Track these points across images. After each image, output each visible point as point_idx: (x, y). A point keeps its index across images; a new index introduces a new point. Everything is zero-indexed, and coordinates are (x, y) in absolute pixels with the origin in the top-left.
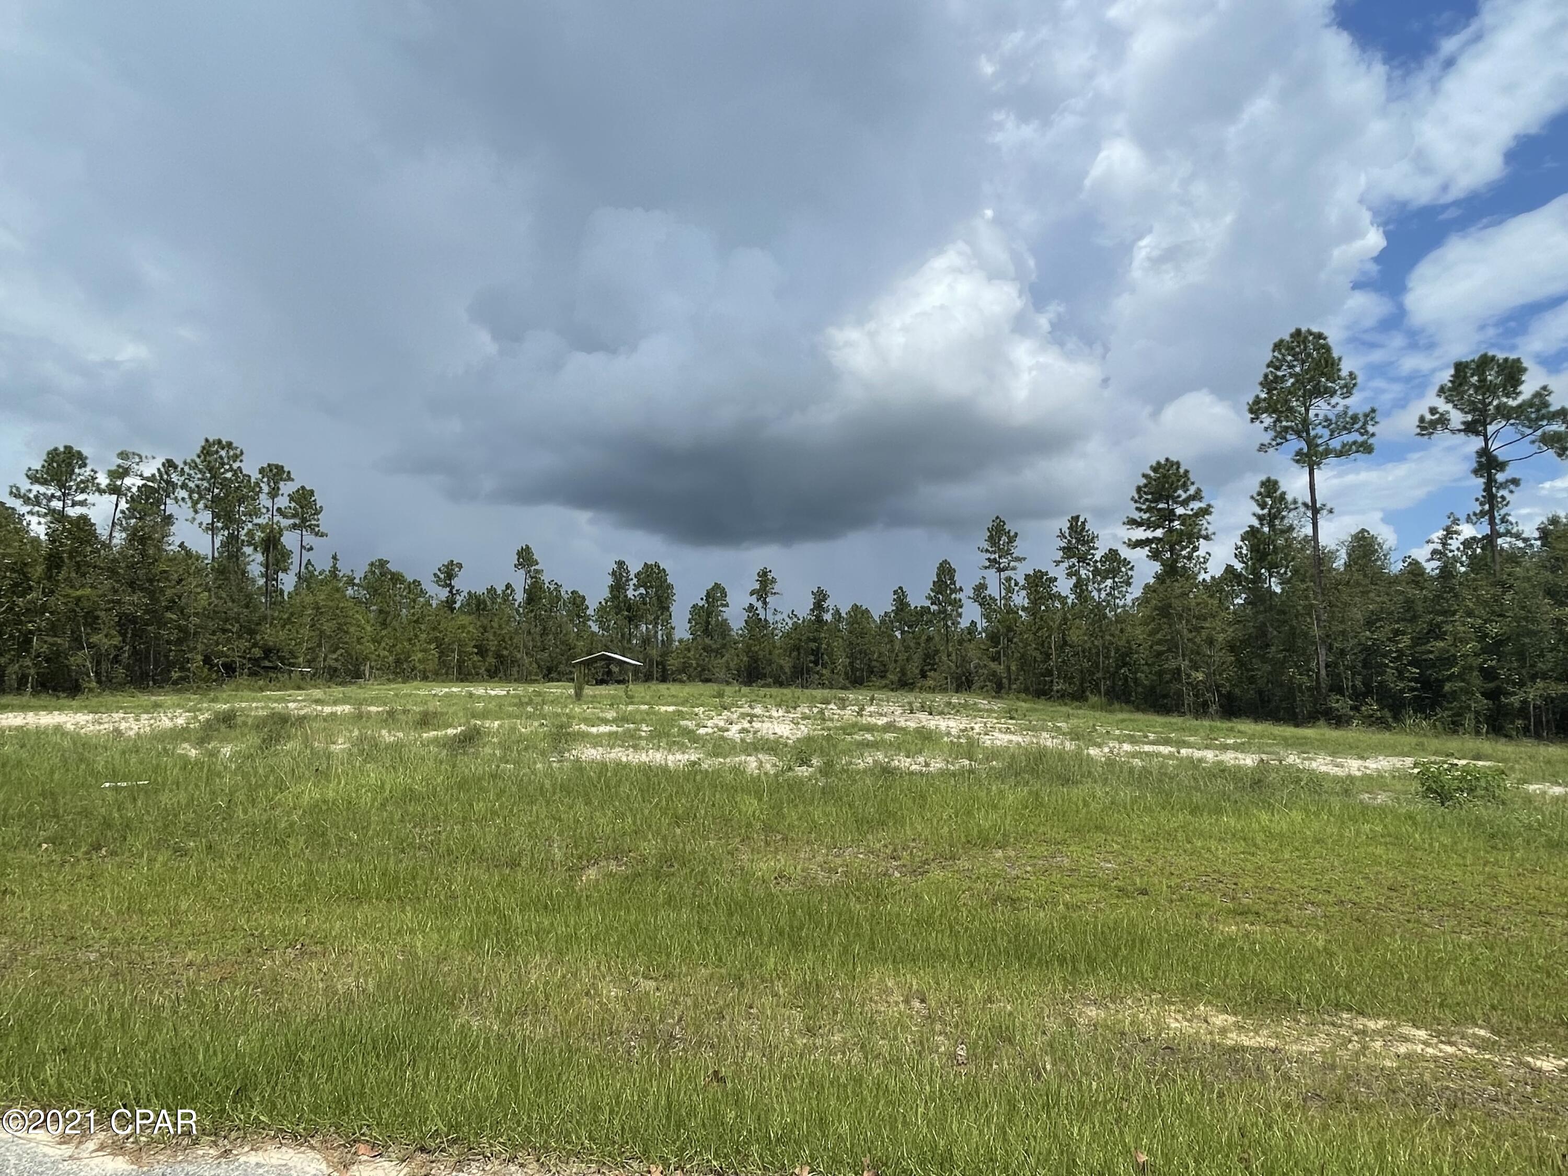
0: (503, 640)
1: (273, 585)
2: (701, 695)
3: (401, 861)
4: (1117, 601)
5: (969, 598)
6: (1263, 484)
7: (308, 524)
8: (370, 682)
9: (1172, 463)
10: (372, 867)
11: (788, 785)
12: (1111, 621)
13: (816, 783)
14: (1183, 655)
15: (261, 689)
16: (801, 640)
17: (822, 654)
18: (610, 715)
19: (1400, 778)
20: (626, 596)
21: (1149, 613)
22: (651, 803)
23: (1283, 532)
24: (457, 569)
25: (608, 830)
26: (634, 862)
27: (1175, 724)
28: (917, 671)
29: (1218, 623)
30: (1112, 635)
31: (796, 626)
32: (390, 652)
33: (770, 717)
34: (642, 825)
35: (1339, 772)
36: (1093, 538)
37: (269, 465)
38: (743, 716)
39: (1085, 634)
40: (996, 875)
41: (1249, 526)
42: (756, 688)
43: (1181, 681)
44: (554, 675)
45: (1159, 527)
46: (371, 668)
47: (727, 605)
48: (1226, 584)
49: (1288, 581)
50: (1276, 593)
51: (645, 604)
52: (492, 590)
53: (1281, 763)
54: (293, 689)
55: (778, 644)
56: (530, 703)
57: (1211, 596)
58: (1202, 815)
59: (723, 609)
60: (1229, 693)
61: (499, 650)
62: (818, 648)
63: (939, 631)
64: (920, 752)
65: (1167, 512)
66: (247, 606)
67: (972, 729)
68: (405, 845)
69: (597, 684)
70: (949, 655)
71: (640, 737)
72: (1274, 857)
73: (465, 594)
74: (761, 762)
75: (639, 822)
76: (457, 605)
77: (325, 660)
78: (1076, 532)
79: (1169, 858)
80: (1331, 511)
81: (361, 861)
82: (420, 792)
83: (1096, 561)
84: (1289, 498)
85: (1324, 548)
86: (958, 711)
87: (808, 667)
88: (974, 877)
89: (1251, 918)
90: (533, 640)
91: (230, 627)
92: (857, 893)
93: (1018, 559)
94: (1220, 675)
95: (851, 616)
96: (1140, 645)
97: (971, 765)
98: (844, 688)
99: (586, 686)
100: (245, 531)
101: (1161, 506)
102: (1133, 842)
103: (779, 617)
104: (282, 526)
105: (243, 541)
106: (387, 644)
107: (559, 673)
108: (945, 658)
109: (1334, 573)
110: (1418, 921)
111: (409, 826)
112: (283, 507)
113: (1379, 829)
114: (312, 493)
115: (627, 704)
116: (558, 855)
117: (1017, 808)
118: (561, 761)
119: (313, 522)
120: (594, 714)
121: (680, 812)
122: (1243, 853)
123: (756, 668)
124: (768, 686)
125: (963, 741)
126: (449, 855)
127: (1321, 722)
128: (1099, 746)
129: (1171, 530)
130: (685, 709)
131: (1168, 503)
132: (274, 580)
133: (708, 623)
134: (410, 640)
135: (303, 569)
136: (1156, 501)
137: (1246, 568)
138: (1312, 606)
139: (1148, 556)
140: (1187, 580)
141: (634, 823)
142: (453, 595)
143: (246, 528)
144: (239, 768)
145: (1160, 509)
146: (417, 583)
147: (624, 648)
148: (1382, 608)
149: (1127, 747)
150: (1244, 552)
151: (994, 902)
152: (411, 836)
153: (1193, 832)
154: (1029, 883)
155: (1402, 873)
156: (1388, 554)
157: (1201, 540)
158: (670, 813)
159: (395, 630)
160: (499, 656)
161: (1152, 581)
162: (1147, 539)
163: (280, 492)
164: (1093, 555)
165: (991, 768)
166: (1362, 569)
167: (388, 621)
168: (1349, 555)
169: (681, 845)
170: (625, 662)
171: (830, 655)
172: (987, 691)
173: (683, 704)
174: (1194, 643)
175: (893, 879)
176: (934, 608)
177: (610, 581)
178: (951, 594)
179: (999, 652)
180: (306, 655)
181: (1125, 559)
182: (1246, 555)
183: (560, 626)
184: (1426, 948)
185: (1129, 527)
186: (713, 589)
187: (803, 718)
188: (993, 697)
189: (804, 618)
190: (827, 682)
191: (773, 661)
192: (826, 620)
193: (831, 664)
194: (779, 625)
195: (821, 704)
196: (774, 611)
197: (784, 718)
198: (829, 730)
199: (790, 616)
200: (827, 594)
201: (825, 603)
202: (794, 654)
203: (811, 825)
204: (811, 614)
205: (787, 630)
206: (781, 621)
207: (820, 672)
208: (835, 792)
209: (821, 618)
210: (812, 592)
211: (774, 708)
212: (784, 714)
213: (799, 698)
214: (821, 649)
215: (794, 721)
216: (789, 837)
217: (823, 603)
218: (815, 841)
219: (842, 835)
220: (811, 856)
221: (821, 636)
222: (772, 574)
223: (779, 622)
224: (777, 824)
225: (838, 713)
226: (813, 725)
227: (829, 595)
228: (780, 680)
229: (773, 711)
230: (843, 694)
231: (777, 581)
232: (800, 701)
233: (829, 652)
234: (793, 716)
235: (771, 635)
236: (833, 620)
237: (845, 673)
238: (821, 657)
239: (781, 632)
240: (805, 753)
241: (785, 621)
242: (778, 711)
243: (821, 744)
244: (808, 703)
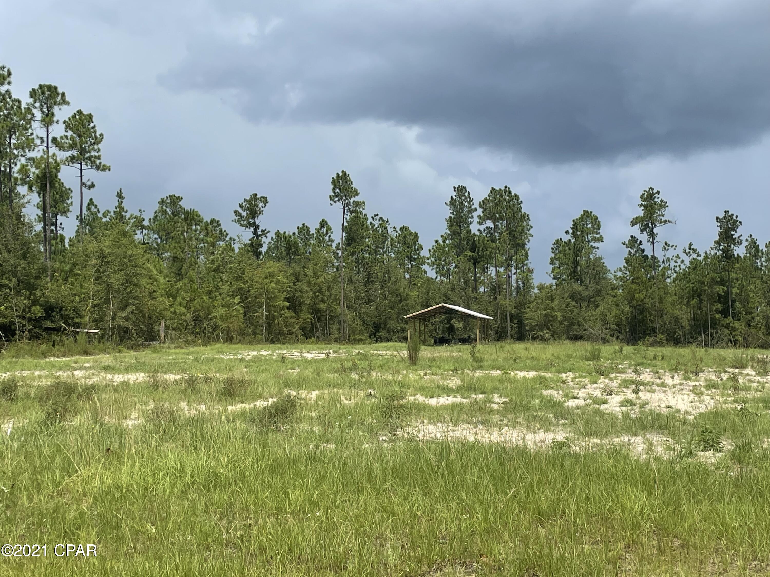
0: (320, 291)
1: (52, 231)
2: (569, 356)
3: (206, 560)
7: (88, 155)
8: (166, 345)
10: (173, 566)
11: (688, 475)
13: (727, 473)
15: (44, 355)
16: (703, 283)
17: (734, 301)
18: (455, 382)
20: (469, 232)
22: (506, 494)
24: (261, 205)
25: (454, 528)
26: (487, 570)
31: (695, 265)
32: (188, 308)
33: (663, 385)
34: (495, 523)
37: (40, 86)
38: (626, 383)
42: (643, 348)
44: (383, 333)
46: (167, 327)
47: (601, 240)
51: (493, 241)
52: (304, 229)
54: (79, 353)
55: (671, 289)
56: (354, 367)
59: (596, 245)
61: (315, 304)
62: (727, 293)
66: (24, 257)
68: (210, 540)
69: (435, 342)
71: (491, 411)
73: (272, 235)
74: (651, 444)
75: (491, 518)
76: (264, 249)
77: (113, 319)
81: (160, 559)
82: (226, 477)
87: (713, 320)
90: (355, 290)
91: (7, 282)
98: (764, 346)
99: (423, 347)
100: (18, 167)
103: (671, 253)
104: (58, 159)
105: (16, 179)
106: (184, 299)
107: (388, 331)
111: (215, 518)
112: (58, 137)
114: (90, 117)
115: (474, 369)
116: (392, 560)
118: (394, 441)
119: (93, 153)
120: (432, 381)
121: (544, 506)
123: (643, 321)
124: (660, 344)
126: (261, 554)
130: (548, 375)
132: (53, 224)
133: (576, 263)
134: (210, 292)
135: (84, 211)
141: (486, 519)
142: (258, 236)
143: (18, 163)
144: (22, 446)
146: (215, 223)
147: (469, 298)
152: (216, 530)
158: (532, 507)
159: (192, 281)
160: (315, 311)
163: (55, 119)
167: (183, 271)
169: (546, 551)
170: (470, 315)
171: (745, 301)
173: (546, 368)
177: (448, 212)
180: (92, 313)
183: (388, 272)
186: (582, 218)
187: (708, 387)
189: (706, 253)
190: (741, 339)
191: (665, 312)
192: (738, 255)
193: (746, 314)
194: (673, 264)
195: (732, 367)
196: (664, 244)
197: (682, 387)
198: (745, 402)
199: (687, 251)
200: (737, 221)
201: (736, 232)
202: (693, 302)
203: (720, 528)
204: (716, 248)
205: (684, 270)
206: (675, 258)
207: (731, 325)
208: (754, 485)
209: (730, 252)
210: (717, 218)
211: (667, 374)
212: (682, 382)
213: (701, 360)
214: (731, 295)
215: (695, 390)
216: (690, 543)
217: (733, 233)
218: (727, 549)
219: (764, 543)
220: (721, 569)
221: (731, 277)
222: (661, 196)
223: (672, 259)
224: (673, 526)
225: (757, 380)
226: (723, 396)
227: (740, 222)
228: (675, 336)
229: (666, 377)
230: (763, 354)
231: (667, 205)
232: (703, 364)
233: (742, 297)
234: (693, 383)
235: (661, 277)
236: (748, 255)
237: (766, 326)
238: (732, 305)
239: (675, 272)
240: (711, 432)
241: (680, 258)
242: (673, 377)
243: (734, 421)
244: (714, 367)
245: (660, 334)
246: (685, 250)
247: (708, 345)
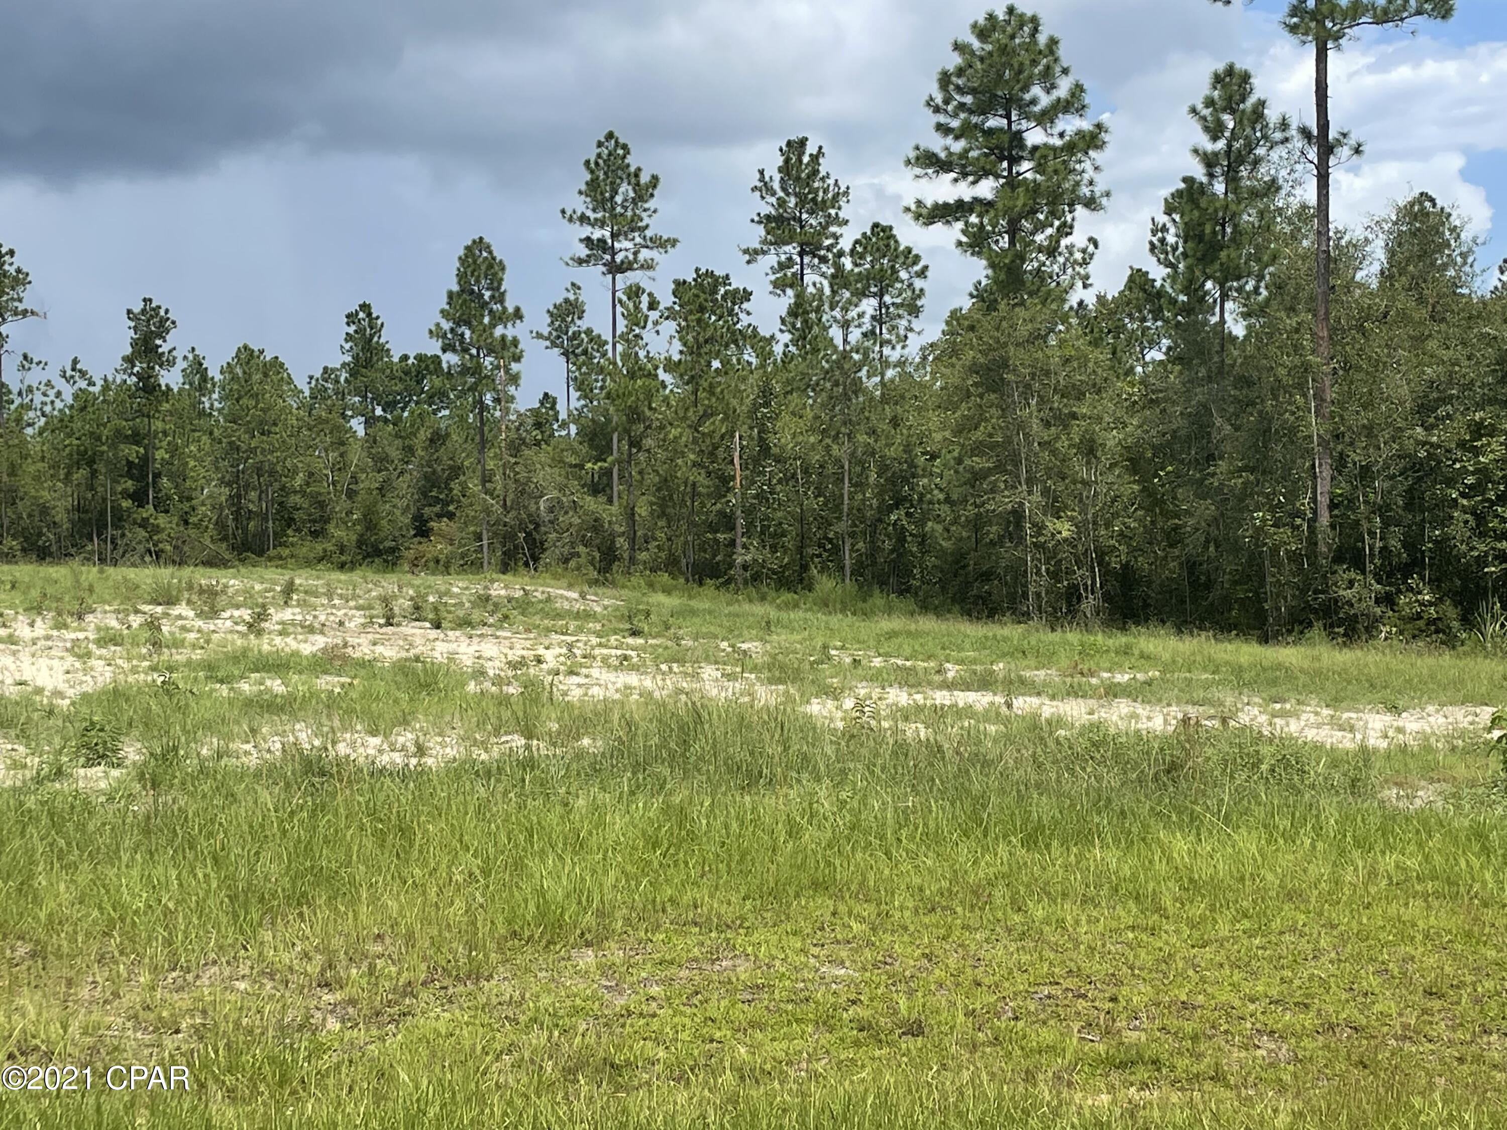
4: (887, 351)
5: (539, 336)
6: (1218, 79)
9: (1022, 21)
11: (51, 814)
12: (872, 399)
13: (128, 807)
14: (1030, 482)
16: (99, 439)
17: (157, 476)
19: (1465, 752)
21: (957, 381)
23: (1255, 194)
27: (1005, 639)
28: (407, 520)
29: (1107, 407)
30: (873, 432)
31: (83, 402)
33: (11, 640)
35: (1347, 742)
36: (836, 196)
39: (812, 430)
40: (576, 1011)
41: (1185, 180)
43: (1021, 539)
45: (986, 174)
48: (1130, 316)
49: (1262, 310)
50: (1233, 339)
53: (1224, 721)
55: (35, 448)
57: (1095, 343)
58: (1048, 846)
60: (1126, 567)
62: (145, 460)
63: (463, 419)
64: (405, 721)
65: (1006, 138)
67: (539, 660)
70: (486, 479)
72: (1196, 934)
78: (798, 178)
79: (973, 947)
80: (1357, 151)
83: (841, 254)
84: (1272, 115)
85: (1340, 234)
86: (506, 617)
87: (117, 510)
88: (522, 1019)
89: (1142, 1073)
92: (229, 1079)
93: (663, 244)
94: (1108, 525)
95: (234, 378)
96: (933, 457)
97: (528, 747)
98: (212, 562)
101: (994, 122)
102: (897, 915)
103: (35, 377)
108: (474, 486)
109: (1358, 292)
110: (1478, 1059)
113: (1412, 863)
117: (634, 848)
122: (1133, 928)
124: (9, 557)
125: (512, 690)
127: (1317, 631)
128: (834, 694)
129: (1012, 183)
131: (1008, 117)
136: (983, 110)
137: (1173, 277)
138: (1306, 368)
139: (960, 244)
140: (1043, 303)
145: (990, 132)
148: (1451, 373)
149: (899, 696)
150: (1171, 239)
151: (570, 1073)
153: (1028, 886)
154: (655, 1024)
155: (1455, 957)
156: (1470, 251)
157: (1079, 207)
161: (966, 304)
162: (960, 204)
164: (836, 237)
165: (580, 755)
166: (1415, 285)
168: (1391, 254)
171: (180, 476)
172: (578, 568)
174: (1054, 452)
175: (322, 1036)
176: (450, 359)
178: (493, 326)
179: (608, 473)
181: (909, 250)
182: (1175, 248)
184: (1492, 1116)
185: (918, 171)
187: (101, 642)
188: (595, 583)
189: (106, 380)
190: (168, 548)
191: (21, 494)
192: (167, 385)
193: (180, 501)
194: (38, 398)
195: (150, 604)
196: (21, 358)
197: (50, 643)
198: (171, 669)
199: (68, 375)
200: (168, 319)
201: (165, 341)
202: (79, 475)
203: (109, 914)
204: (125, 371)
205: (60, 411)
206: (42, 387)
207: (152, 521)
208: (177, 828)
209: (152, 380)
210: (129, 312)
211: (20, 617)
212: (51, 632)
213: (91, 589)
214: (153, 463)
215: (76, 649)
216: (49, 948)
217: (158, 342)
218: (122, 953)
219: (193, 936)
220: (108, 994)
221: (153, 428)
222: (18, 261)
223: (38, 389)
224: (16, 918)
225: (196, 628)
226: (129, 659)
227: (174, 323)
228: (40, 543)
229: (19, 624)
230: (210, 578)
231: (29, 279)
232: (95, 597)
233: (174, 469)
234: (73, 636)
235: (14, 424)
236: (187, 387)
237: (217, 523)
238: (154, 482)
239: (44, 415)
240: (102, 730)
241: (53, 388)
242: (32, 625)
243: (149, 709)
244: (116, 603)
245: (10, 539)
246: (65, 372)
247: (105, 560)
